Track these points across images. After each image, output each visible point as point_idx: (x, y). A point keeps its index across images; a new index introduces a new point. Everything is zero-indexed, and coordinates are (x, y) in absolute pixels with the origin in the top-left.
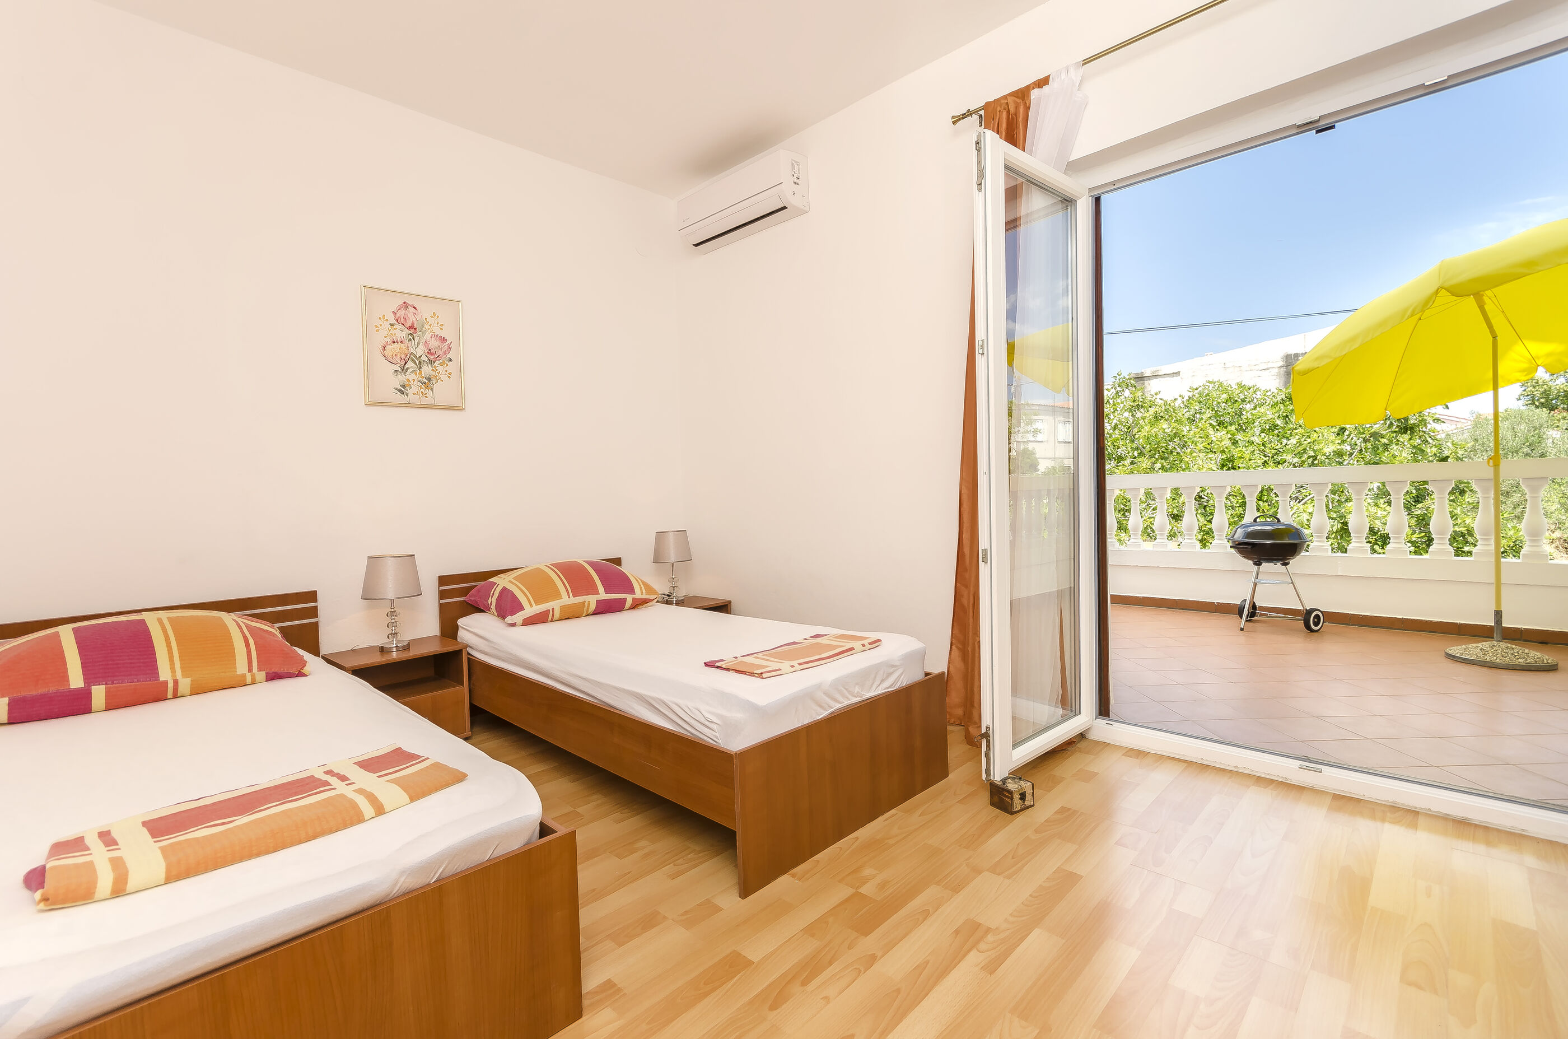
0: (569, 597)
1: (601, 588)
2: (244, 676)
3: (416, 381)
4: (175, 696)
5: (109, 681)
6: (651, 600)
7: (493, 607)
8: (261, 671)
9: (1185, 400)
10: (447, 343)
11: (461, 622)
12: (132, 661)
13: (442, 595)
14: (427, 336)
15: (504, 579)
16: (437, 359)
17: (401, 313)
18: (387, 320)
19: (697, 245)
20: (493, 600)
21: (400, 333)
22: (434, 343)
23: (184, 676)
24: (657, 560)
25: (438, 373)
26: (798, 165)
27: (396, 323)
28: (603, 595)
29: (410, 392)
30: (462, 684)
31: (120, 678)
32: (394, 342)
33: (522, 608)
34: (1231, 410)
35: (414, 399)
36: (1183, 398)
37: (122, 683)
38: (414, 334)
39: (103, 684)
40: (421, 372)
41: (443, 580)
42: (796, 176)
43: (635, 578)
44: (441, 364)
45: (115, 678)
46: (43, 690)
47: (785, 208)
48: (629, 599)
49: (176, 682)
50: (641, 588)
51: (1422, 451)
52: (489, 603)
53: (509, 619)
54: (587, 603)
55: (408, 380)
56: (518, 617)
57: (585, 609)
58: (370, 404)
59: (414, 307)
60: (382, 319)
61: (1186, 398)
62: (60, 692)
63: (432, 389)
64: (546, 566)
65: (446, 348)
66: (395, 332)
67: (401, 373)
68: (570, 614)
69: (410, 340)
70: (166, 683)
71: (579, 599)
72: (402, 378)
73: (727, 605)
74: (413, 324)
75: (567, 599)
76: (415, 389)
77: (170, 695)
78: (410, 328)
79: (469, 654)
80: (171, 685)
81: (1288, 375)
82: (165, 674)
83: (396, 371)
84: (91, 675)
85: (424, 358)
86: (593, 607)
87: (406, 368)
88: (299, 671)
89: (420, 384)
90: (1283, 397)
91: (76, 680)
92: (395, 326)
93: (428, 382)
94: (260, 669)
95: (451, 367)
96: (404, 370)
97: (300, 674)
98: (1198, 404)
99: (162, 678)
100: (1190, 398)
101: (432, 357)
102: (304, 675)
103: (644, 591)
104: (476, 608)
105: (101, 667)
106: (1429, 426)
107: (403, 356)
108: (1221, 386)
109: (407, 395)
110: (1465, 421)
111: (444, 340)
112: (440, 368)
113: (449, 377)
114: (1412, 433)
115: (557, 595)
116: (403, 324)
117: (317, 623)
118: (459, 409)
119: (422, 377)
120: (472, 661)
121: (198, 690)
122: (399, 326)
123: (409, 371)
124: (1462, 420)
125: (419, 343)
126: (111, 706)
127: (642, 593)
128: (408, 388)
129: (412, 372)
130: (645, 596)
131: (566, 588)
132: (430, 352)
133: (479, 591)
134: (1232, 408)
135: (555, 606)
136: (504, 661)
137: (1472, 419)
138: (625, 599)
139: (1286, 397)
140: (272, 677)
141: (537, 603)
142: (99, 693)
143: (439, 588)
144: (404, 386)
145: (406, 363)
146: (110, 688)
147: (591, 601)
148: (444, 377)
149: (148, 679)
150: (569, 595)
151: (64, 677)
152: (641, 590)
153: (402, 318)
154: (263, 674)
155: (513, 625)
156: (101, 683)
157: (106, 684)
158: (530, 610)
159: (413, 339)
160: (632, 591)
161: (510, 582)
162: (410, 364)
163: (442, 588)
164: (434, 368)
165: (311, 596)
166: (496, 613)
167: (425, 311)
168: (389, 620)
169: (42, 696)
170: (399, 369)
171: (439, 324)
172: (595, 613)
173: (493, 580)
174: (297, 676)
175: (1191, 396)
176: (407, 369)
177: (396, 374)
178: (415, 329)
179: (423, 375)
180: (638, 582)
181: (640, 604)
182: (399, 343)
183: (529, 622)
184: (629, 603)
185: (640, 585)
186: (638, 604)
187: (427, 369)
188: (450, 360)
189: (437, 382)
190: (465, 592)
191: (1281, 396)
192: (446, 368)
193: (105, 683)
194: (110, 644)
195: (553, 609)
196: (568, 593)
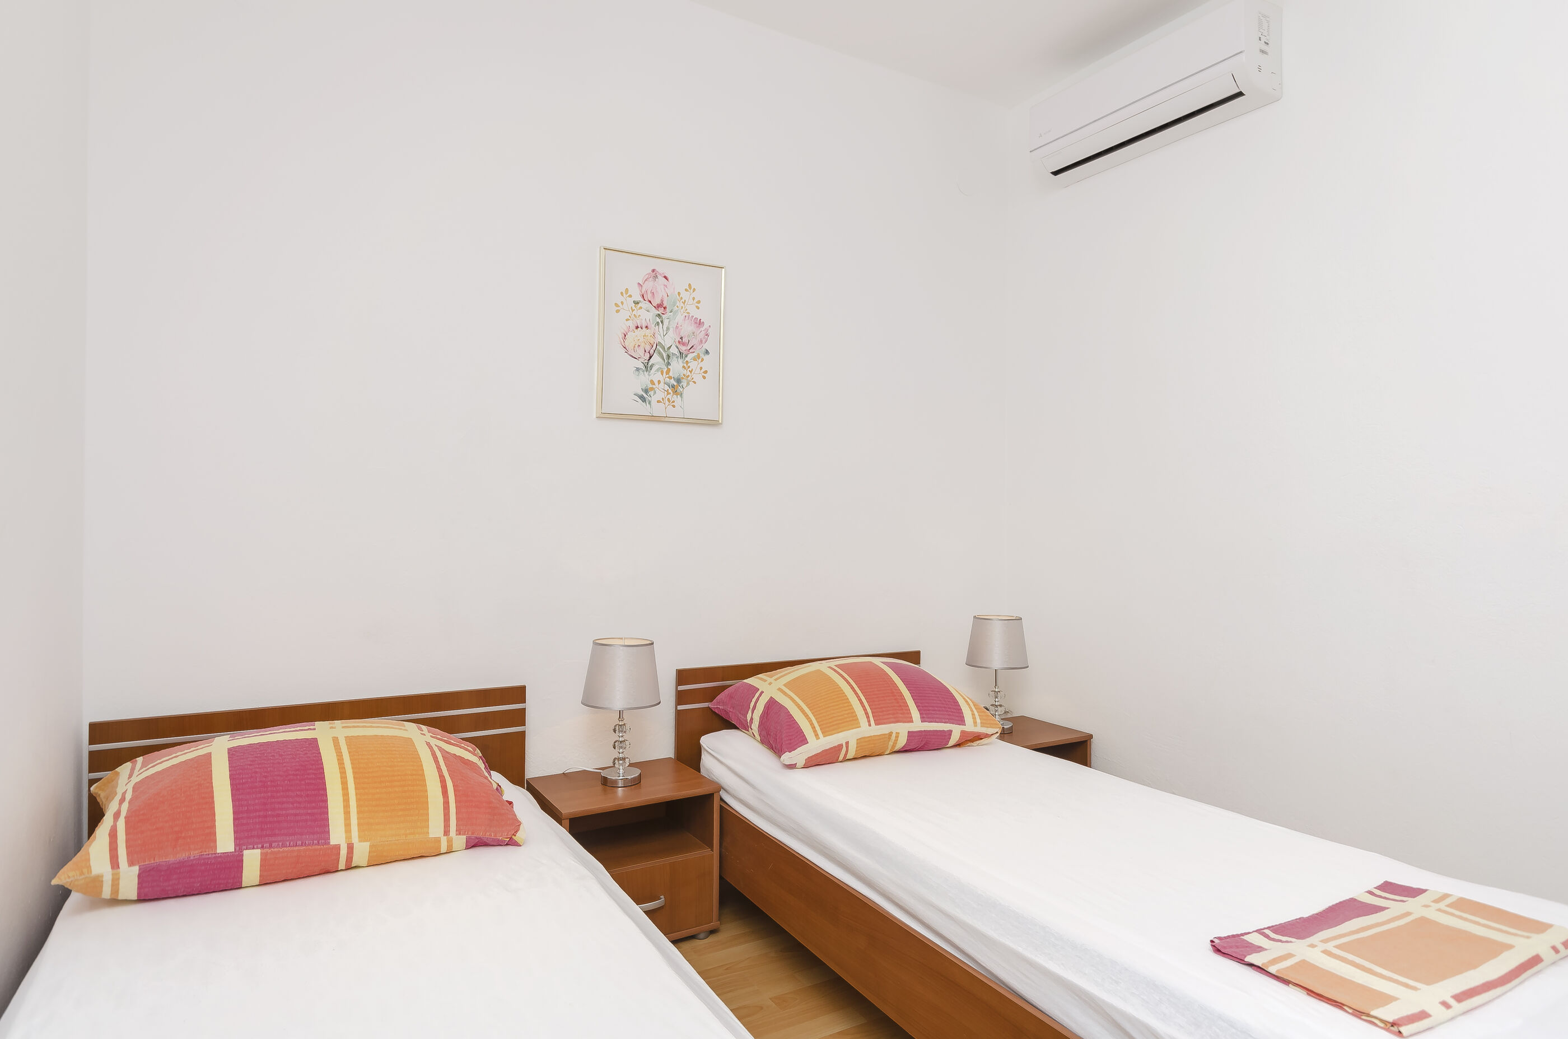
0: (870, 725)
1: (915, 713)
2: (438, 840)
3: (662, 383)
4: (349, 868)
5: (266, 842)
6: (987, 736)
7: (755, 726)
8: (460, 834)
10: (704, 328)
11: (706, 741)
12: (298, 812)
13: (681, 697)
14: (679, 318)
15: (770, 684)
16: (691, 351)
17: (649, 285)
18: (630, 296)
19: (1056, 173)
20: (755, 716)
21: (647, 314)
22: (688, 329)
23: (362, 839)
24: (973, 661)
25: (691, 372)
26: (1268, 22)
27: (642, 300)
28: (918, 724)
29: (654, 399)
30: (711, 846)
31: (279, 838)
32: (637, 327)
33: (804, 741)
35: (658, 410)
37: (282, 847)
38: (663, 316)
39: (257, 848)
40: (668, 372)
41: (683, 676)
42: (1263, 39)
43: (964, 699)
44: (695, 359)
45: (273, 839)
46: (182, 856)
47: (1240, 94)
48: (956, 731)
49: (350, 848)
50: (973, 715)
52: (749, 719)
53: (787, 757)
54: (894, 735)
55: (652, 382)
56: (799, 755)
57: (891, 743)
58: (605, 416)
59: (665, 277)
60: (624, 294)
62: (204, 859)
63: (681, 395)
64: (830, 667)
65: (702, 335)
66: (640, 312)
67: (643, 371)
68: (869, 752)
69: (658, 323)
70: (337, 848)
71: (884, 729)
72: (644, 379)
73: (1086, 741)
74: (662, 301)
75: (867, 729)
76: (659, 395)
77: (342, 865)
78: (659, 306)
79: (722, 800)
80: (344, 852)
82: (337, 836)
83: (638, 369)
84: (244, 837)
85: (674, 350)
86: (902, 742)
87: (650, 364)
88: (511, 838)
89: (667, 388)
91: (225, 842)
92: (640, 305)
93: (676, 386)
94: (459, 832)
95: (708, 362)
96: (648, 367)
97: (512, 843)
99: (333, 841)
101: (685, 348)
102: (516, 844)
103: (978, 721)
104: (726, 724)
105: (257, 820)
107: (648, 348)
109: (650, 403)
111: (700, 323)
112: (693, 365)
113: (704, 377)
115: (852, 721)
116: (650, 302)
117: (523, 734)
118: (713, 423)
119: (670, 378)
120: (726, 812)
121: (375, 862)
122: (645, 305)
123: (654, 368)
125: (668, 329)
126: (266, 881)
127: (975, 723)
128: (651, 393)
129: (658, 370)
130: (980, 729)
131: (865, 710)
132: (681, 341)
133: (731, 697)
135: (849, 737)
136: (784, 830)
138: (950, 732)
140: (475, 844)
141: (826, 733)
142: (252, 860)
143: (677, 688)
144: (646, 391)
145: (650, 357)
146: (266, 854)
147: (900, 732)
148: (697, 378)
149: (315, 842)
150: (869, 721)
151: (210, 835)
152: (974, 718)
153: (649, 292)
154: (463, 839)
155: (792, 767)
156: (255, 846)
157: (262, 847)
158: (816, 744)
159: (662, 322)
160: (960, 720)
161: (780, 689)
162: (656, 358)
163: (681, 688)
164: (685, 365)
165: (518, 694)
166: (759, 739)
167: (680, 279)
168: (615, 737)
169: (182, 864)
170: (642, 366)
171: (695, 301)
172: (904, 751)
173: (751, 681)
174: (507, 844)
176: (652, 366)
177: (637, 373)
178: (665, 308)
179: (671, 374)
180: (969, 704)
181: (972, 741)
182: (644, 329)
183: (814, 762)
184: (955, 738)
185: (972, 711)
186: (968, 740)
187: (677, 367)
188: (707, 352)
189: (688, 384)
190: (711, 694)
192: (701, 364)
193: (260, 846)
194: (271, 781)
195: (847, 743)
196: (868, 717)
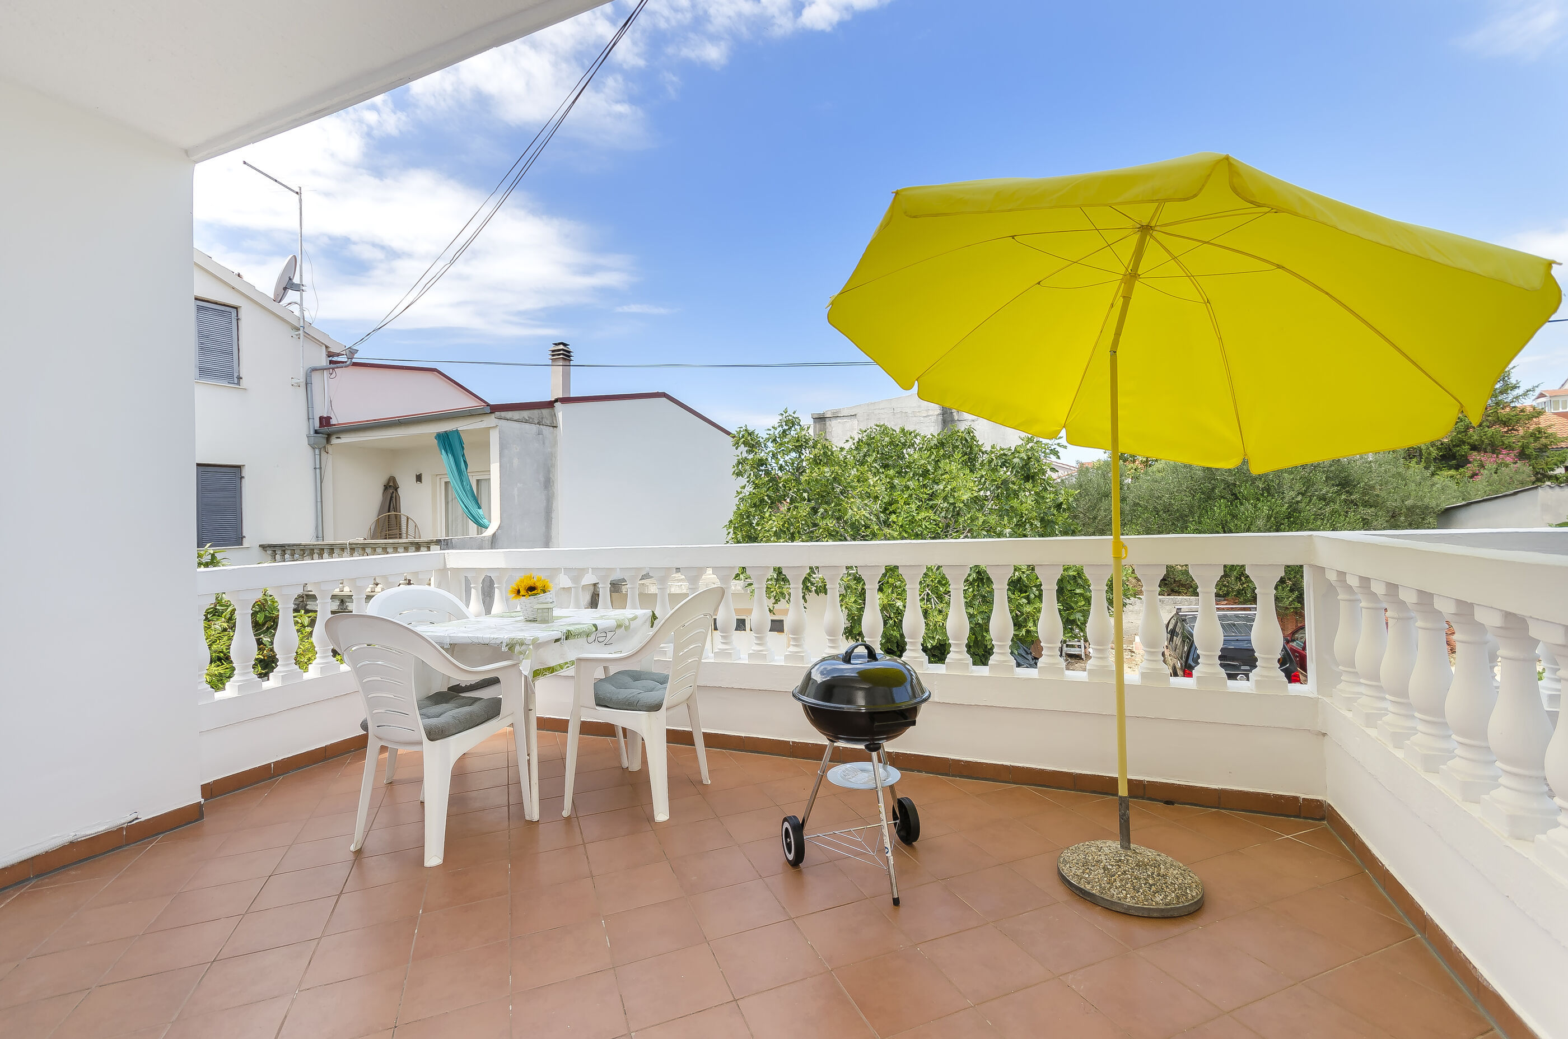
9: (855, 441)
34: (894, 453)
36: (854, 440)
51: (1043, 498)
61: (857, 440)
81: (944, 422)
90: (936, 442)
98: (866, 446)
100: (859, 440)
106: (1047, 475)
108: (884, 430)
110: (1074, 469)
114: (1033, 481)
124: (1071, 468)
134: (895, 452)
137: (1077, 467)
139: (939, 443)
175: (861, 438)
191: (934, 442)
